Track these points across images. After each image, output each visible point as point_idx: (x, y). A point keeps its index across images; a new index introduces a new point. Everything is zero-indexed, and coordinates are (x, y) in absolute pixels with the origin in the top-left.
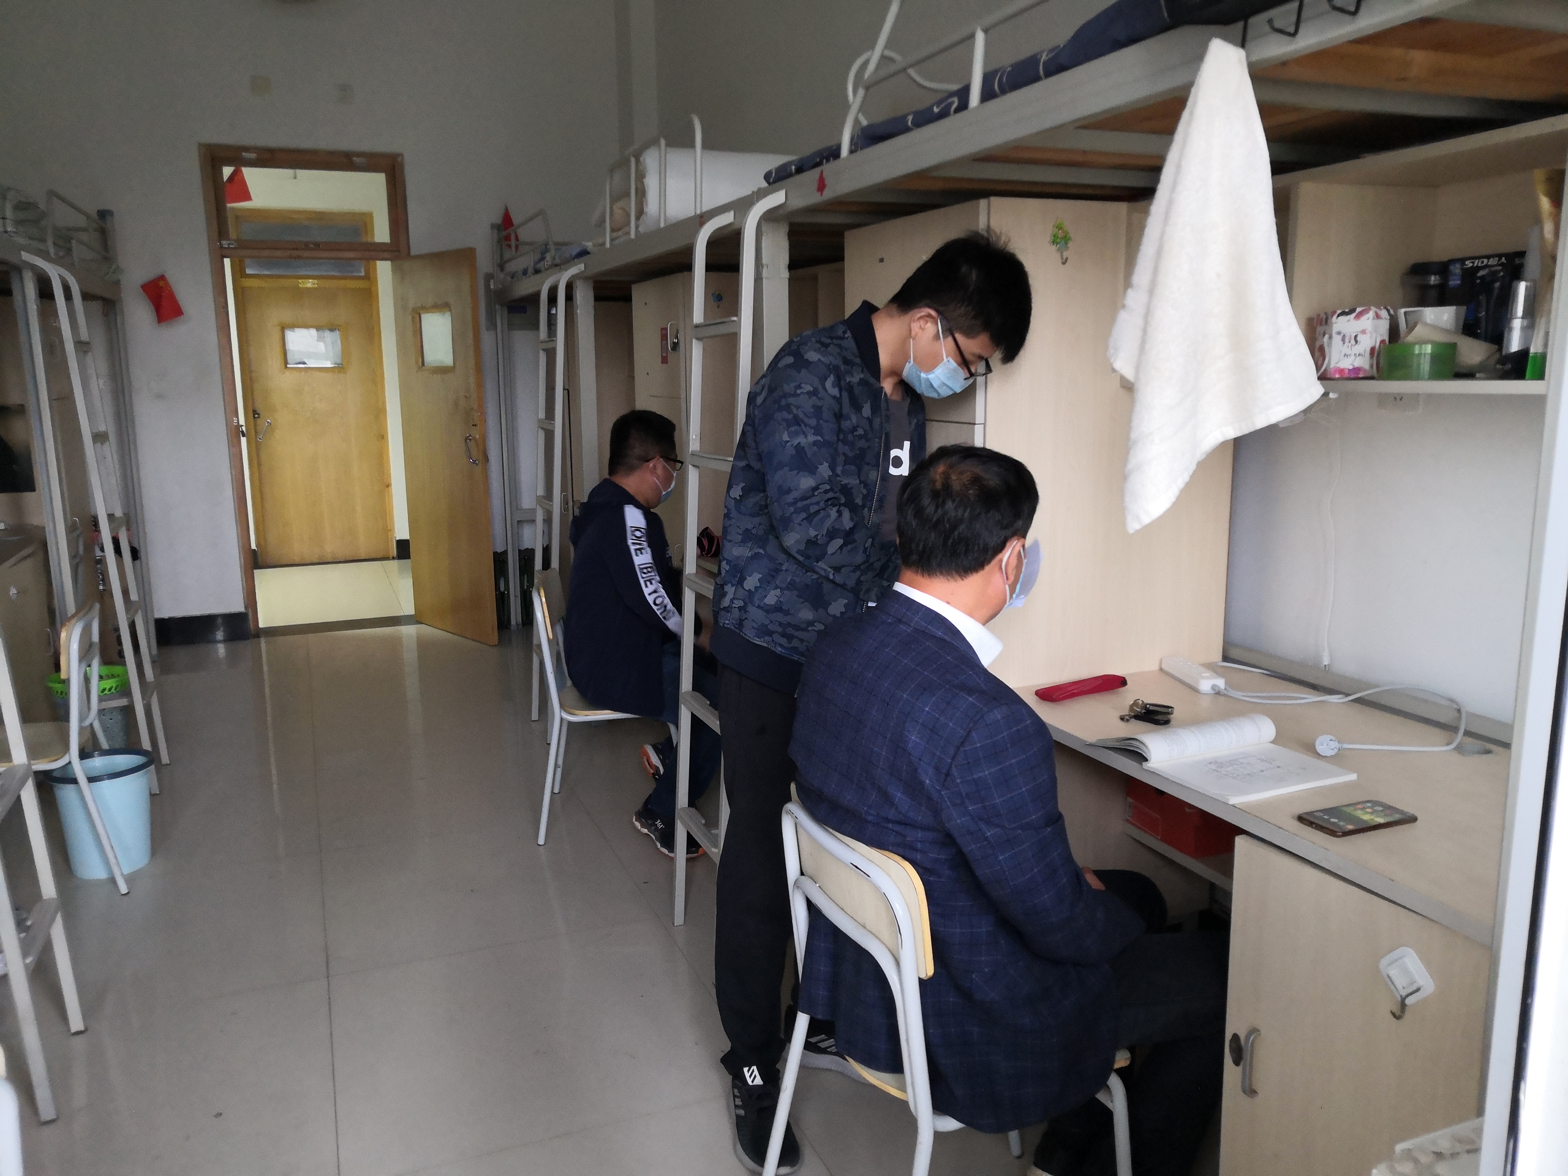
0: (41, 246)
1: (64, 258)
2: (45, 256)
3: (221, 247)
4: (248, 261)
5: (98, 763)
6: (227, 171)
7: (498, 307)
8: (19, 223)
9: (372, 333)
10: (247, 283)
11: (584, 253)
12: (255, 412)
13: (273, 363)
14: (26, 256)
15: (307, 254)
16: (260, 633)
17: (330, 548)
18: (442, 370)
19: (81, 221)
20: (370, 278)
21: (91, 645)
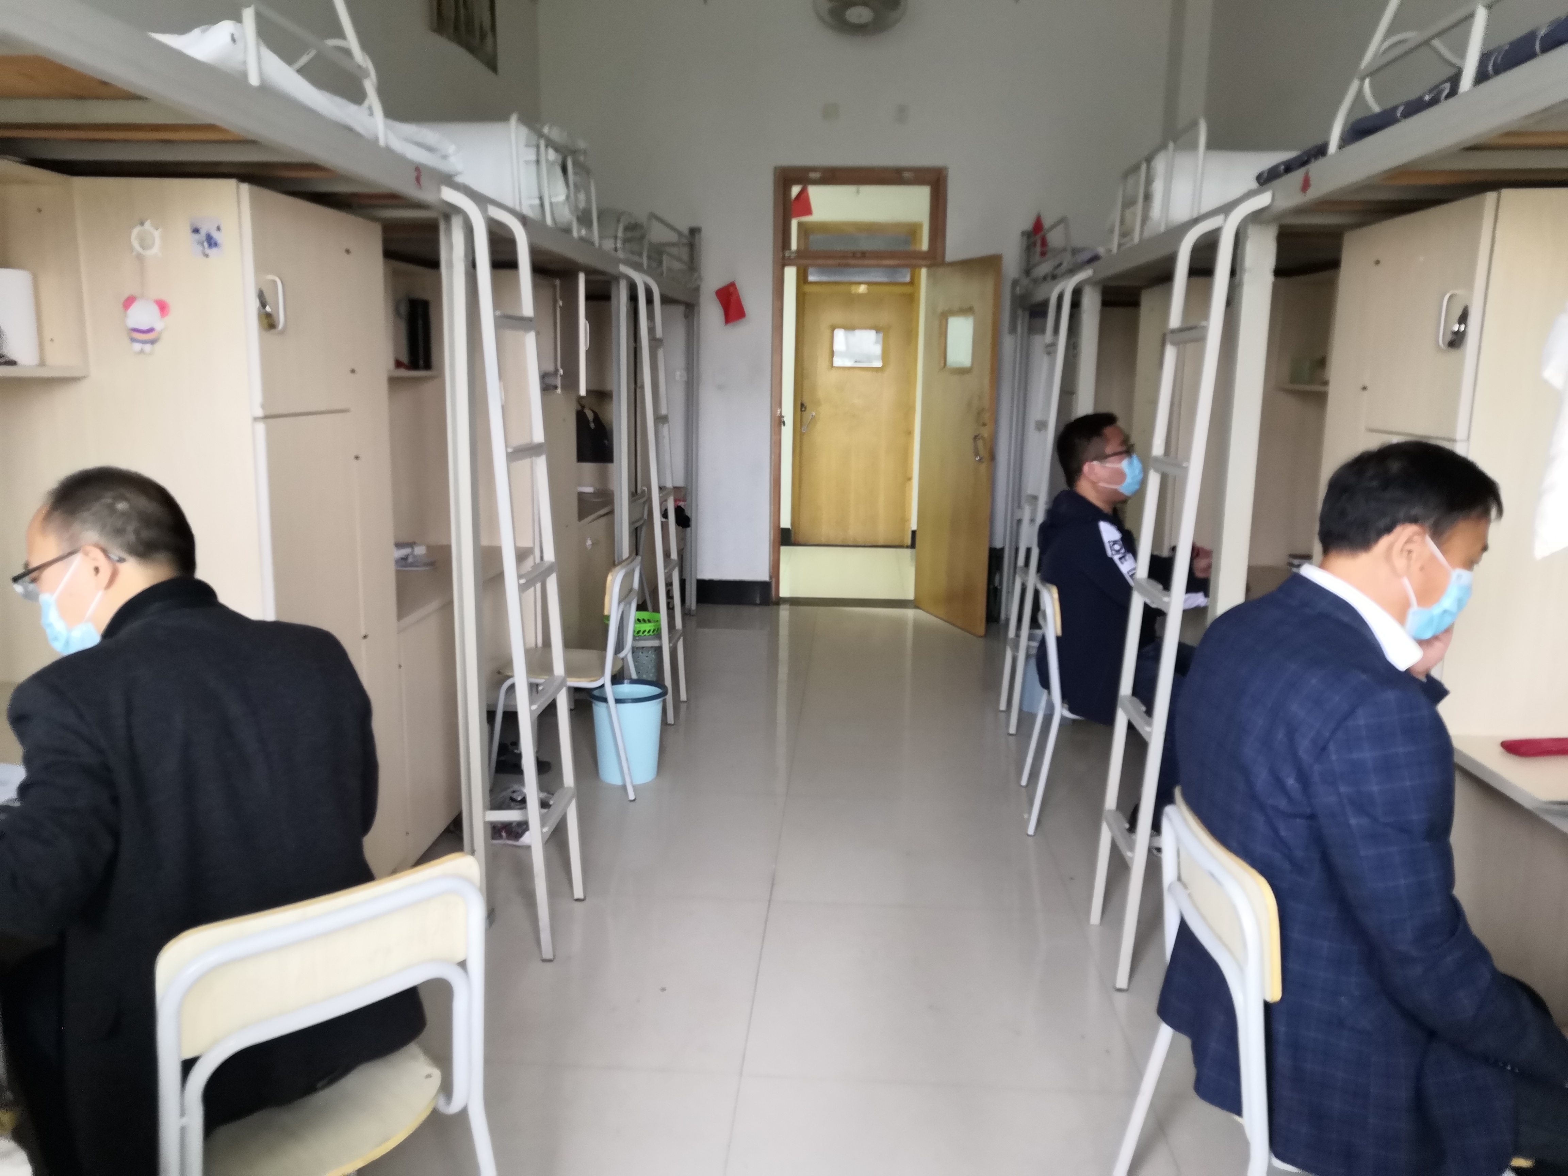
0: (636, 258)
1: (655, 269)
2: (637, 267)
3: (784, 257)
4: (811, 270)
5: (626, 689)
6: (795, 190)
7: (1020, 312)
8: (626, 241)
9: (910, 335)
10: (807, 289)
11: (1095, 258)
12: (802, 405)
13: (822, 363)
14: (624, 269)
15: (853, 262)
16: (780, 601)
17: (854, 531)
18: (962, 372)
19: (673, 237)
20: (913, 283)
21: (631, 590)
